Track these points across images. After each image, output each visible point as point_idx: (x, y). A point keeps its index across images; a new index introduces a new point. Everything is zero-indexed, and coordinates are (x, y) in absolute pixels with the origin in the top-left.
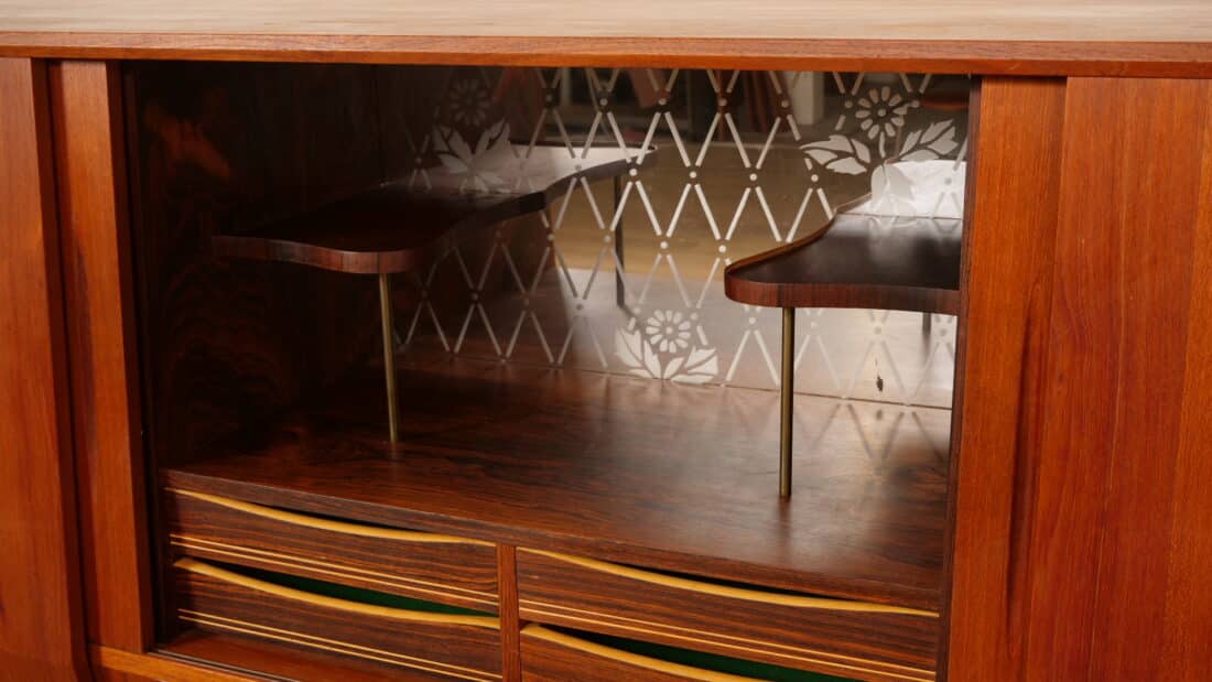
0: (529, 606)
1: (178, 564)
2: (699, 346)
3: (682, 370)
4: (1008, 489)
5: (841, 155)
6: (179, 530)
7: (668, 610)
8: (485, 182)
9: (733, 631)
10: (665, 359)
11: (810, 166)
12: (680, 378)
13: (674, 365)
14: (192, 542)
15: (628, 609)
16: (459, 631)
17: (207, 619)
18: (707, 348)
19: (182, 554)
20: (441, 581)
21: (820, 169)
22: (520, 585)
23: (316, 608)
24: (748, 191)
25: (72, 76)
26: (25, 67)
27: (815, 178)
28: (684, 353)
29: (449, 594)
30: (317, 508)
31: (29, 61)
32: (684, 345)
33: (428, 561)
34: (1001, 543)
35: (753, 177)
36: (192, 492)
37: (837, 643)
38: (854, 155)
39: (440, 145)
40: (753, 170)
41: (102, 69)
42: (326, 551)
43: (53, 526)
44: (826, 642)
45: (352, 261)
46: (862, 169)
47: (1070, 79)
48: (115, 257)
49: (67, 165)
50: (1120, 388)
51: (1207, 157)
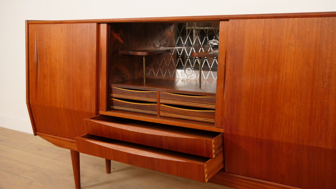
0: (161, 101)
1: (112, 99)
2: (194, 73)
3: (190, 78)
4: (224, 77)
5: (214, 42)
6: (112, 93)
7: (180, 99)
8: (162, 48)
9: (189, 102)
11: (210, 44)
12: (190, 79)
13: (189, 77)
14: (114, 95)
15: (175, 100)
16: (151, 106)
17: (115, 107)
18: (195, 74)
19: (112, 97)
20: (149, 98)
22: (160, 97)
23: (131, 104)
24: (201, 48)
25: (102, 25)
26: (95, 25)
27: (210, 46)
28: (191, 75)
29: (150, 100)
30: (131, 88)
31: (96, 23)
32: (191, 73)
33: (147, 95)
34: (223, 84)
35: (202, 46)
36: (114, 87)
38: (216, 42)
39: (155, 43)
40: (202, 45)
41: (106, 25)
42: (133, 95)
43: (94, 92)
45: (139, 53)
46: (217, 44)
47: (230, 20)
48: (106, 51)
49: (100, 38)
50: (236, 60)
51: (246, 29)
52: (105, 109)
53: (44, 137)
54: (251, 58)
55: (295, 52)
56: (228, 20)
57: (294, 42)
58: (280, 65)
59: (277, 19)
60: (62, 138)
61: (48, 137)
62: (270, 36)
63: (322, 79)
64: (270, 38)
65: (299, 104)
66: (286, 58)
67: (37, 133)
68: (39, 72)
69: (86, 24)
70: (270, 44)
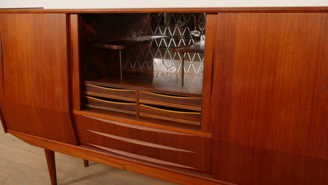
0: (141, 101)
1: (86, 97)
2: (173, 66)
3: (170, 70)
4: (211, 77)
5: (196, 33)
6: (86, 91)
7: (161, 100)
8: (139, 39)
10: (168, 68)
11: (191, 35)
12: (170, 72)
13: (169, 70)
14: (88, 93)
15: (156, 100)
16: (130, 105)
17: (91, 106)
19: (87, 95)
20: (127, 97)
21: (192, 36)
22: (139, 97)
23: (108, 103)
24: (181, 39)
25: (72, 16)
26: (65, 15)
27: (192, 37)
28: (171, 67)
29: (129, 99)
30: (108, 86)
31: (65, 14)
32: (171, 66)
33: (125, 94)
34: (210, 85)
35: (182, 37)
36: (89, 84)
37: (188, 104)
38: (198, 33)
39: (132, 33)
40: (182, 36)
41: (76, 15)
42: (109, 93)
43: (66, 90)
44: (185, 104)
45: (115, 47)
46: (199, 36)
47: (218, 13)
48: (78, 45)
49: (71, 31)
50: (226, 60)
51: (237, 25)
52: (79, 109)
53: (15, 134)
54: (243, 57)
55: (294, 52)
56: (217, 13)
57: (293, 40)
58: (276, 66)
59: (273, 13)
60: (35, 137)
61: (19, 134)
62: (266, 33)
63: (325, 84)
64: (266, 35)
65: (297, 111)
66: (284, 58)
67: (8, 130)
68: (5, 66)
69: (54, 14)
70: (265, 43)
